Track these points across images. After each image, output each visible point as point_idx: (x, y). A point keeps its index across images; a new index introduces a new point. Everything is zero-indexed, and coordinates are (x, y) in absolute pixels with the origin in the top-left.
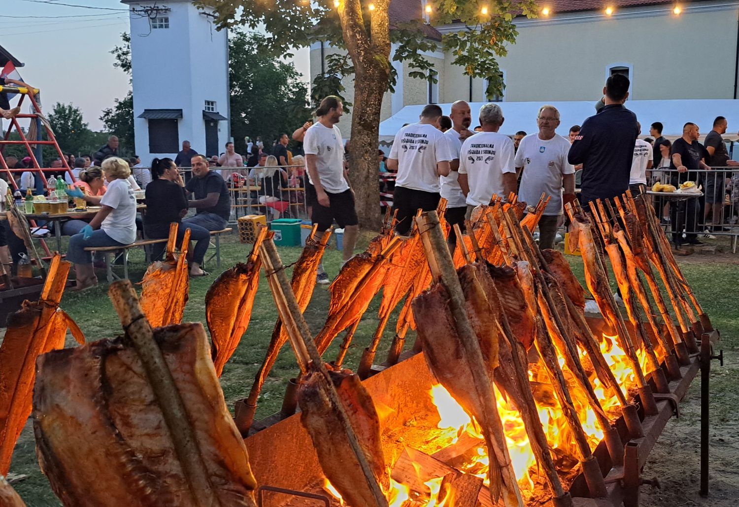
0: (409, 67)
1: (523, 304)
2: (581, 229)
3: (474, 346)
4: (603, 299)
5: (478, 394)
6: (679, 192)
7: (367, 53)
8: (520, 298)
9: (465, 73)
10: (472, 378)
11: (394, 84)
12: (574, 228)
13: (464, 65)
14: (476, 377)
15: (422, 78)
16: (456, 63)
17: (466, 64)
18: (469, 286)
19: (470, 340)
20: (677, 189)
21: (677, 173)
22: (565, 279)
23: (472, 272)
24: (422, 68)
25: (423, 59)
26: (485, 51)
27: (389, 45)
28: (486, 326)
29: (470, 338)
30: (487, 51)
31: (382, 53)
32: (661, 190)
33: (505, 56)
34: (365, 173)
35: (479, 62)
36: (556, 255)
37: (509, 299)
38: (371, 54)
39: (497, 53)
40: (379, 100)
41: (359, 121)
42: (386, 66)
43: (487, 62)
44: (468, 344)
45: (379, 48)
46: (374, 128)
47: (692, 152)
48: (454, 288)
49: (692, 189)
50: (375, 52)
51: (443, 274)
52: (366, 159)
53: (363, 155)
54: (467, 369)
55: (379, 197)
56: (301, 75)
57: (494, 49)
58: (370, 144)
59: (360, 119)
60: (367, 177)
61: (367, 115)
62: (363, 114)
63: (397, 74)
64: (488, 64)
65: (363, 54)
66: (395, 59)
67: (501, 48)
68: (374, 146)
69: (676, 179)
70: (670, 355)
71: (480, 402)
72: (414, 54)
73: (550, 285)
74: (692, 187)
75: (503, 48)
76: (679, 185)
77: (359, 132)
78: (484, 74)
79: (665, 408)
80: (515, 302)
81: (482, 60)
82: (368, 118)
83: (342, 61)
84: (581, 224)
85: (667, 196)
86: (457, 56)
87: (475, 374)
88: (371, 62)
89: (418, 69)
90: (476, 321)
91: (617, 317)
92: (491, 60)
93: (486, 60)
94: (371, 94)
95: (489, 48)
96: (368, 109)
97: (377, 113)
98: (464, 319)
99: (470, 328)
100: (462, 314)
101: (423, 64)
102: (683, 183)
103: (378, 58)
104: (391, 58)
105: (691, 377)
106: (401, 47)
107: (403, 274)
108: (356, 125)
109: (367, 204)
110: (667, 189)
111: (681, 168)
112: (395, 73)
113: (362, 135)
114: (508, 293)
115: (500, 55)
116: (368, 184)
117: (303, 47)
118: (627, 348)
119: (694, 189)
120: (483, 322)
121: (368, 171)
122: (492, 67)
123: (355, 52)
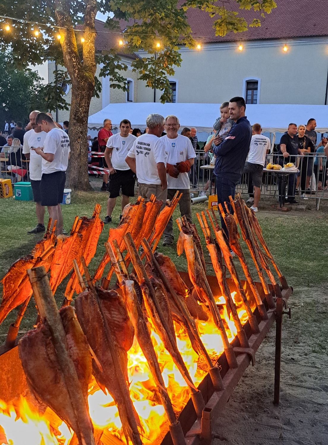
0: (110, 81)
1: (125, 317)
2: (186, 238)
3: (70, 371)
4: (200, 288)
5: (73, 408)
6: (283, 170)
7: (80, 71)
8: (123, 313)
9: (147, 86)
10: (68, 396)
11: (100, 92)
12: (181, 238)
13: (146, 80)
14: (71, 395)
15: (119, 89)
16: (141, 79)
17: (148, 80)
18: (70, 323)
19: (67, 367)
20: (283, 167)
21: (283, 156)
22: (173, 276)
23: (72, 312)
24: (119, 81)
25: (120, 75)
26: (160, 71)
27: (95, 66)
28: (82, 353)
29: (68, 365)
30: (161, 71)
31: (90, 71)
32: (272, 168)
33: (173, 75)
34: (78, 152)
35: (156, 79)
36: (166, 259)
37: (114, 314)
38: (82, 72)
39: (168, 73)
40: (88, 103)
41: (74, 117)
42: (93, 81)
43: (161, 79)
44: (66, 370)
45: (88, 68)
46: (84, 122)
47: (293, 144)
48: (55, 328)
49: (292, 168)
50: (86, 71)
51: (48, 316)
52: (79, 143)
53: (77, 140)
54: (65, 390)
55: (87, 167)
56: (43, 79)
57: (166, 70)
58: (82, 132)
59: (75, 115)
60: (80, 155)
61: (79, 113)
62: (77, 112)
63: (101, 85)
64: (162, 80)
65: (77, 72)
66: (101, 75)
67: (171, 70)
68: (84, 133)
69: (282, 161)
70: (252, 317)
71: (75, 414)
72: (112, 73)
73: (156, 288)
74: (292, 167)
75: (172, 70)
76: (284, 165)
77: (74, 124)
78: (159, 86)
79: (244, 361)
80: (119, 316)
81: (158, 77)
82: (80, 115)
83: (64, 75)
84: (186, 235)
85: (276, 173)
86: (142, 75)
87: (71, 393)
88: (82, 77)
89: (116, 83)
90: (75, 350)
91: (211, 299)
92: (165, 77)
93: (161, 78)
94: (83, 99)
95: (163, 69)
96: (80, 109)
97: (87, 112)
98: (63, 351)
99: (68, 358)
100: (62, 347)
101: (120, 79)
102: (286, 164)
103: (87, 74)
104: (97, 74)
105: (267, 329)
106: (104, 67)
107: (66, 261)
108: (72, 119)
109: (79, 172)
110: (276, 167)
111: (285, 154)
112: (100, 84)
113: (76, 126)
114: (114, 309)
115: (170, 74)
116: (80, 160)
117: (38, 65)
118: (218, 322)
119: (293, 168)
120: (80, 350)
121: (80, 150)
122: (165, 82)
123: (72, 70)
